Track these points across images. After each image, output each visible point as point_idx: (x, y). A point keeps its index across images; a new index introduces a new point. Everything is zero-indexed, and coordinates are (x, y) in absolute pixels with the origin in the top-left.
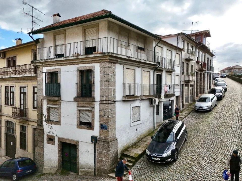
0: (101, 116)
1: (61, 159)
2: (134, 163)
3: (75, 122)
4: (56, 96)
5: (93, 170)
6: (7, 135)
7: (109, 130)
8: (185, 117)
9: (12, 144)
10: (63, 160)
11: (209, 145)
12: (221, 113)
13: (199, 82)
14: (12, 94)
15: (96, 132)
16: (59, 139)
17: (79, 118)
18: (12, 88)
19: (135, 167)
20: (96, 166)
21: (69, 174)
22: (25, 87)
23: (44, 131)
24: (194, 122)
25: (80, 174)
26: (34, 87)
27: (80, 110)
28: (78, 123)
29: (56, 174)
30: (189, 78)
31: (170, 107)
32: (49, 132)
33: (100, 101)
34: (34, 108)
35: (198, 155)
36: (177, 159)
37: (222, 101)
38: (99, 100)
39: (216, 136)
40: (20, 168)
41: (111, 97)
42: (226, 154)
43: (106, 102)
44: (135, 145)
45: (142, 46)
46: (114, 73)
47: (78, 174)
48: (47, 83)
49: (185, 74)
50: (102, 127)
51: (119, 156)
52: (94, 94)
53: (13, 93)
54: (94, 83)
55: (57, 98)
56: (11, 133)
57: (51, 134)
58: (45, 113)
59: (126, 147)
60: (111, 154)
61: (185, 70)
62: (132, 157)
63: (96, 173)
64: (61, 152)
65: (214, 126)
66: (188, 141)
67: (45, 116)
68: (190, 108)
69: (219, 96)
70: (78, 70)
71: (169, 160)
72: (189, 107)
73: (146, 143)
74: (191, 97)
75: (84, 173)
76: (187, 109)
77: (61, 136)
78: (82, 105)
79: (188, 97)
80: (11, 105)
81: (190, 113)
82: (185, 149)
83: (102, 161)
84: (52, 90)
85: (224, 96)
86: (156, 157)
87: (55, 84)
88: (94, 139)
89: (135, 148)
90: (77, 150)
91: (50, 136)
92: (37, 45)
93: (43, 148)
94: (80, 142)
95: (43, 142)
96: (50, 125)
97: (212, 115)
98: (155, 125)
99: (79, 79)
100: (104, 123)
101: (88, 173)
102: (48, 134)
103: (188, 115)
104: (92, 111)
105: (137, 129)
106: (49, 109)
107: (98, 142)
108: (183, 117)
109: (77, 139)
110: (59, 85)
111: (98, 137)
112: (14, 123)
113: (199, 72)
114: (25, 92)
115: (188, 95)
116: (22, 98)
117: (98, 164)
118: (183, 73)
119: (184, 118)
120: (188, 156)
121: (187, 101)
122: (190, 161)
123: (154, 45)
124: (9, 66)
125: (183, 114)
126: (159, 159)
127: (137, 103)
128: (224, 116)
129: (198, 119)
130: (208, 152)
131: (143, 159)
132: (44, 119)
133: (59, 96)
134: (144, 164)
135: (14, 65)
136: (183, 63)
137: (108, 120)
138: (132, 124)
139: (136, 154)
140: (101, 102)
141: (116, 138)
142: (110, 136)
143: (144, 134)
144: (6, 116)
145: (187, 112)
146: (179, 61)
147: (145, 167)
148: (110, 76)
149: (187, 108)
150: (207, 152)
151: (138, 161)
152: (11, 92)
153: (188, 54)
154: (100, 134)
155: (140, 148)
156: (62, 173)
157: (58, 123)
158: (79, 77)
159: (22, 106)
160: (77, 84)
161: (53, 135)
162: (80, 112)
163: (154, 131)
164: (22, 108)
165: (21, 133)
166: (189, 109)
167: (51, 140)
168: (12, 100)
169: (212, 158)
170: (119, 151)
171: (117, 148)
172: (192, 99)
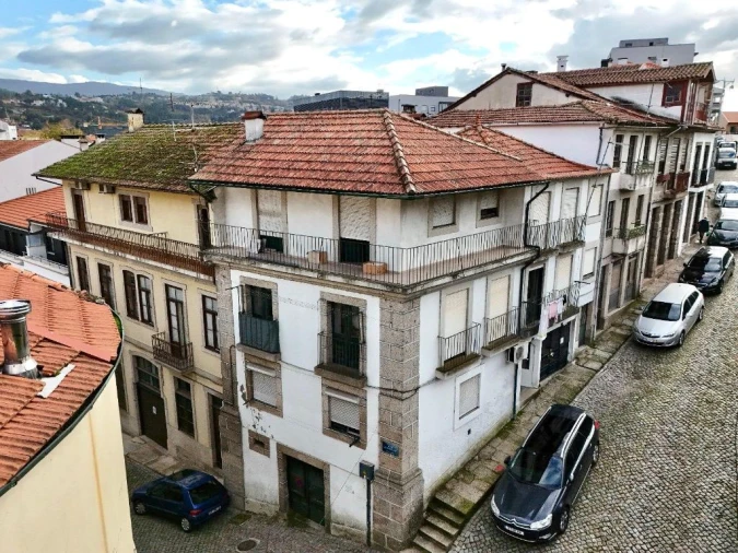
0: (381, 422)
1: (287, 489)
2: (461, 528)
3: (318, 420)
4: (268, 351)
5: (365, 533)
6: (139, 388)
7: (404, 457)
8: (602, 367)
9: (155, 412)
10: (290, 492)
11: (651, 488)
12: (707, 356)
13: (659, 235)
14: (144, 294)
15: (372, 454)
16: (280, 447)
17: (328, 412)
18: (142, 279)
19: (463, 539)
20: (372, 529)
21: (307, 526)
22: (180, 289)
23: (240, 421)
24: (624, 388)
25: (333, 532)
26: (204, 297)
27: (329, 397)
28: (327, 424)
29: (275, 519)
30: (626, 246)
31: (562, 340)
32: (254, 426)
33: (381, 388)
34: (207, 346)
35: (618, 521)
36: (566, 527)
37: (720, 299)
38: (378, 385)
39: (675, 455)
40: (195, 507)
41: (408, 383)
42: (689, 526)
43: (396, 394)
44: (463, 472)
45: (491, 205)
46: (416, 323)
47: (328, 531)
48: (244, 311)
49: (615, 233)
50: (385, 447)
51: (425, 506)
52: (364, 368)
53: (148, 292)
54: (364, 342)
55: (271, 358)
56: (150, 386)
57: (259, 432)
58: (241, 379)
59: (441, 482)
60: (408, 507)
61: (617, 224)
62: (456, 512)
63: (372, 541)
64: (284, 475)
65: (675, 413)
66: (600, 466)
67: (242, 388)
68: (620, 326)
69: (715, 283)
70: (322, 299)
71: (545, 537)
72: (619, 321)
73: (492, 466)
74: (627, 287)
75: (342, 533)
76: (611, 332)
77: (285, 442)
78: (336, 387)
79: (619, 293)
80: (143, 321)
81: (617, 350)
82: (589, 496)
83: (386, 521)
84: (259, 335)
85: (731, 275)
86: (512, 526)
87: (265, 323)
88: (366, 471)
89: (463, 480)
90: (325, 482)
91: (257, 434)
92: (210, 205)
93: (241, 457)
94: (332, 469)
95: (240, 443)
96: (257, 410)
97: (678, 365)
98: (518, 404)
99: (325, 321)
100: (391, 440)
101: (353, 535)
102: (253, 429)
103: (611, 357)
104: (363, 406)
105: (469, 432)
106: (250, 374)
107: (376, 479)
108: (595, 365)
109: (325, 459)
110: (276, 325)
111: (376, 468)
112: (156, 368)
113: (662, 206)
114: (179, 298)
115: (620, 286)
116: (173, 311)
117: (377, 526)
118: (609, 233)
119: (597, 371)
120: (593, 522)
121: (615, 303)
122: (596, 537)
123: (527, 198)
124: (126, 216)
125: (598, 352)
126: (522, 533)
127: (471, 371)
128: (710, 372)
129: (639, 378)
130: (644, 514)
131: (482, 514)
132: (240, 394)
133: (277, 351)
134: (484, 532)
135: (142, 219)
136: (613, 203)
137: (401, 436)
138: (459, 423)
139: (465, 502)
140: (383, 391)
141: (418, 470)
142: (405, 469)
143: (487, 434)
144: (136, 346)
145: (610, 344)
146: (600, 205)
147: (488, 543)
148: (407, 334)
149: (613, 325)
150: (641, 512)
151: (471, 521)
152: (141, 290)
153: (629, 177)
154: (382, 463)
155: (476, 483)
156: (291, 523)
157: (276, 410)
158: (325, 318)
159: (175, 332)
160: (321, 334)
161: (264, 434)
162: (329, 401)
163: (513, 420)
164: (176, 338)
165: (177, 396)
166: (618, 331)
167: (260, 443)
168: (145, 308)
169: (651, 535)
170: (426, 494)
171: (421, 491)
172: (630, 292)
